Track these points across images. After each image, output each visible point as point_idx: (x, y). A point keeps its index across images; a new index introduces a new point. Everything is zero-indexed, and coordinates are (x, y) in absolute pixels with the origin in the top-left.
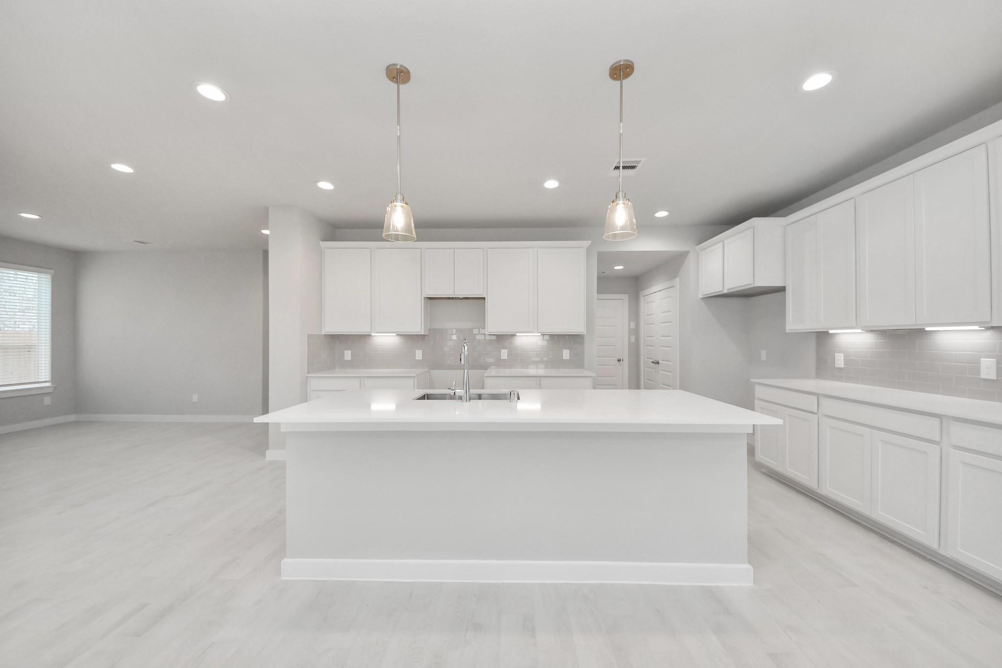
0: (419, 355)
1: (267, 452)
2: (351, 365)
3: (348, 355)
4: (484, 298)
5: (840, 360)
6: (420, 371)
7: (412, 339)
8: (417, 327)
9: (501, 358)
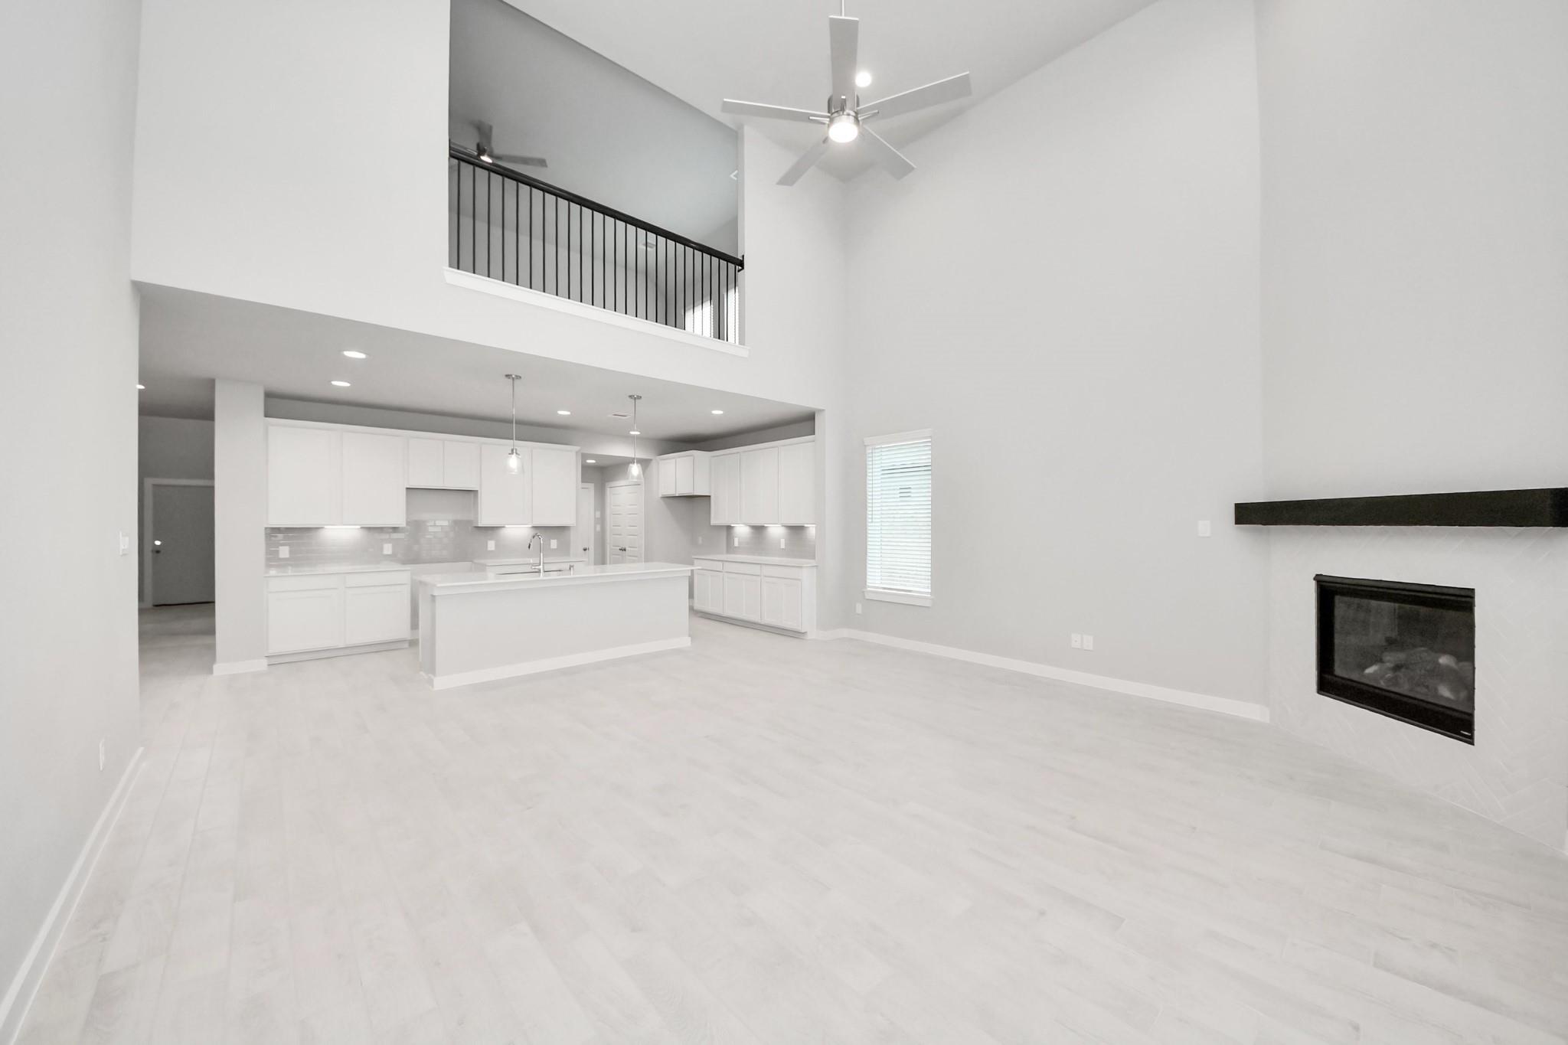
0: (388, 548)
1: (216, 667)
3: (284, 552)
4: (475, 492)
5: (736, 544)
7: (379, 531)
9: (489, 549)
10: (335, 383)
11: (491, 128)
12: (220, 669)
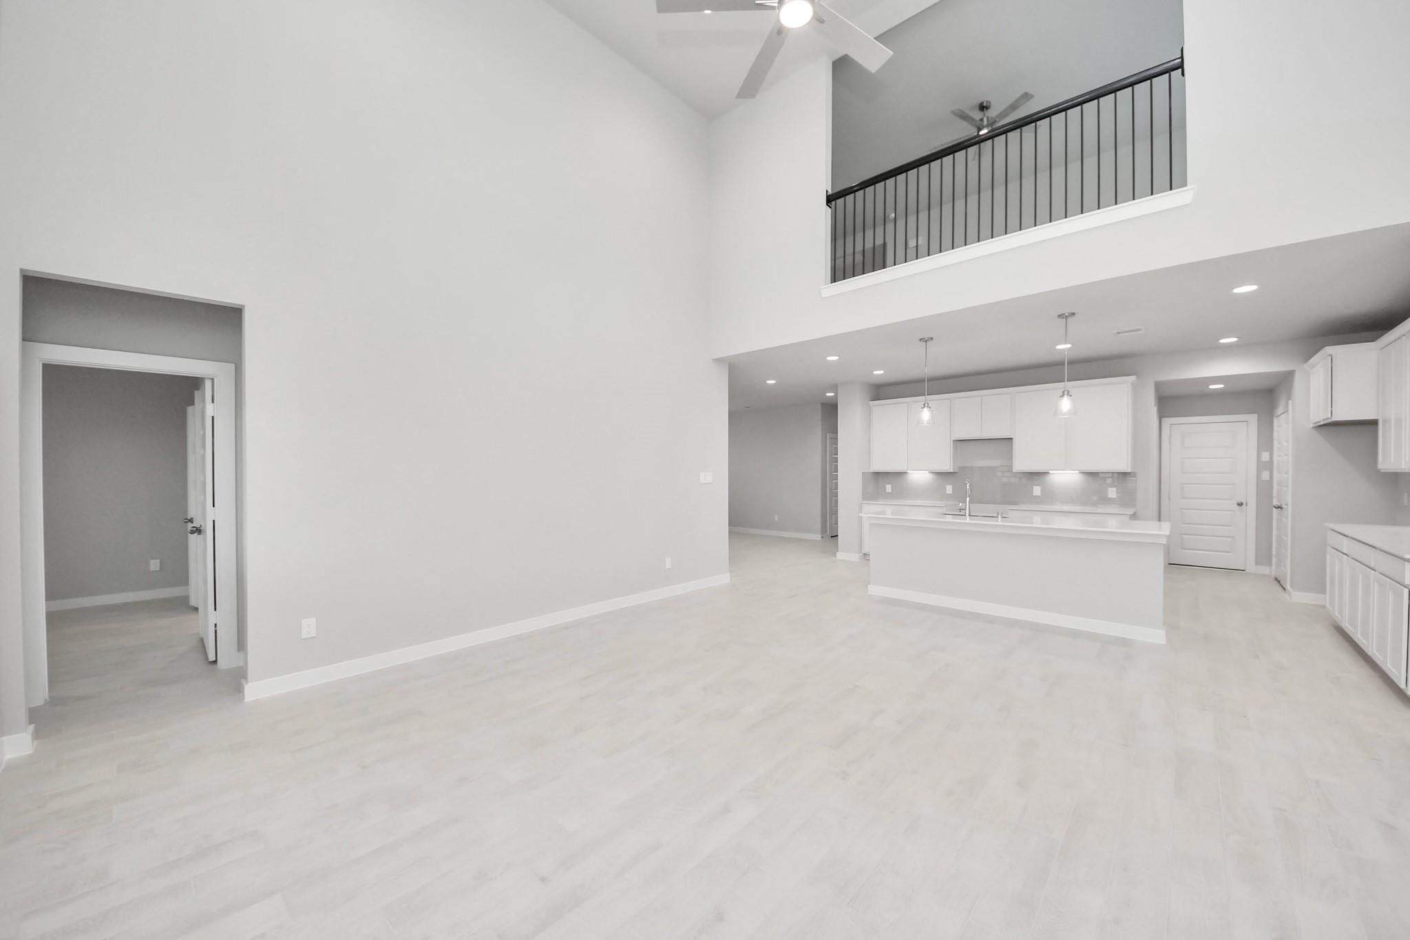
0: (949, 489)
1: (838, 553)
2: (892, 496)
3: (889, 488)
4: (1012, 439)
6: (950, 503)
7: (942, 475)
8: (947, 467)
9: (1034, 494)
10: (875, 373)
11: (962, 111)
12: (840, 555)
